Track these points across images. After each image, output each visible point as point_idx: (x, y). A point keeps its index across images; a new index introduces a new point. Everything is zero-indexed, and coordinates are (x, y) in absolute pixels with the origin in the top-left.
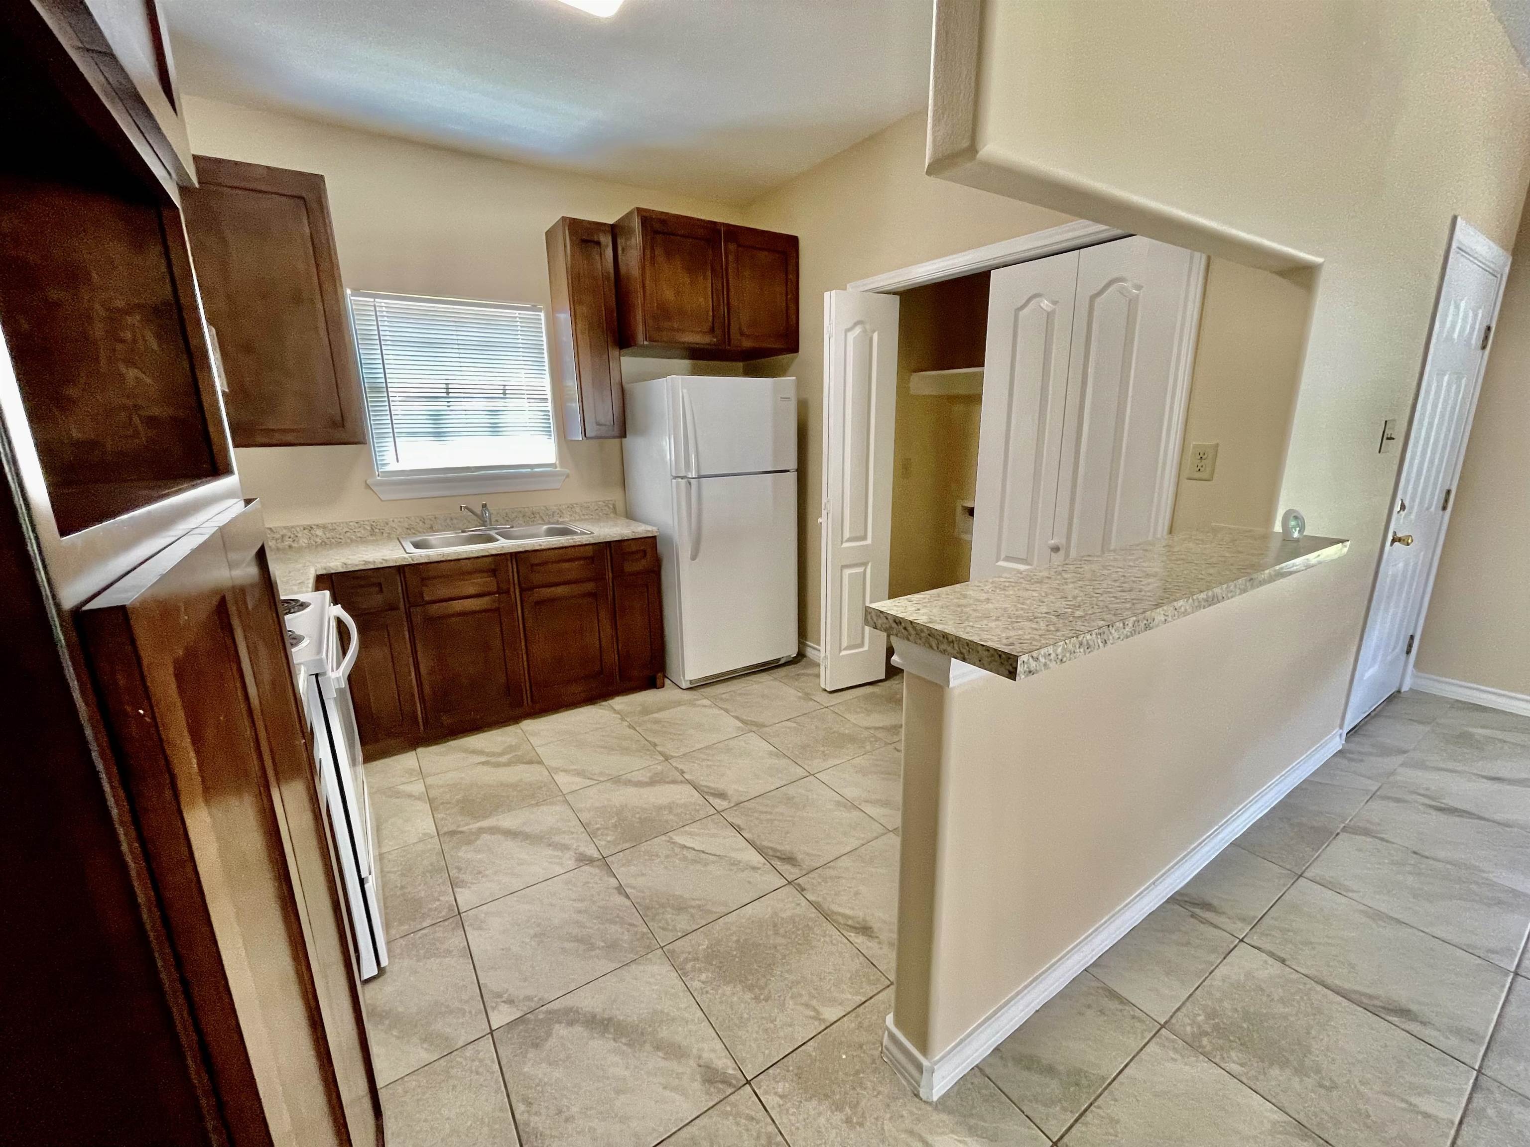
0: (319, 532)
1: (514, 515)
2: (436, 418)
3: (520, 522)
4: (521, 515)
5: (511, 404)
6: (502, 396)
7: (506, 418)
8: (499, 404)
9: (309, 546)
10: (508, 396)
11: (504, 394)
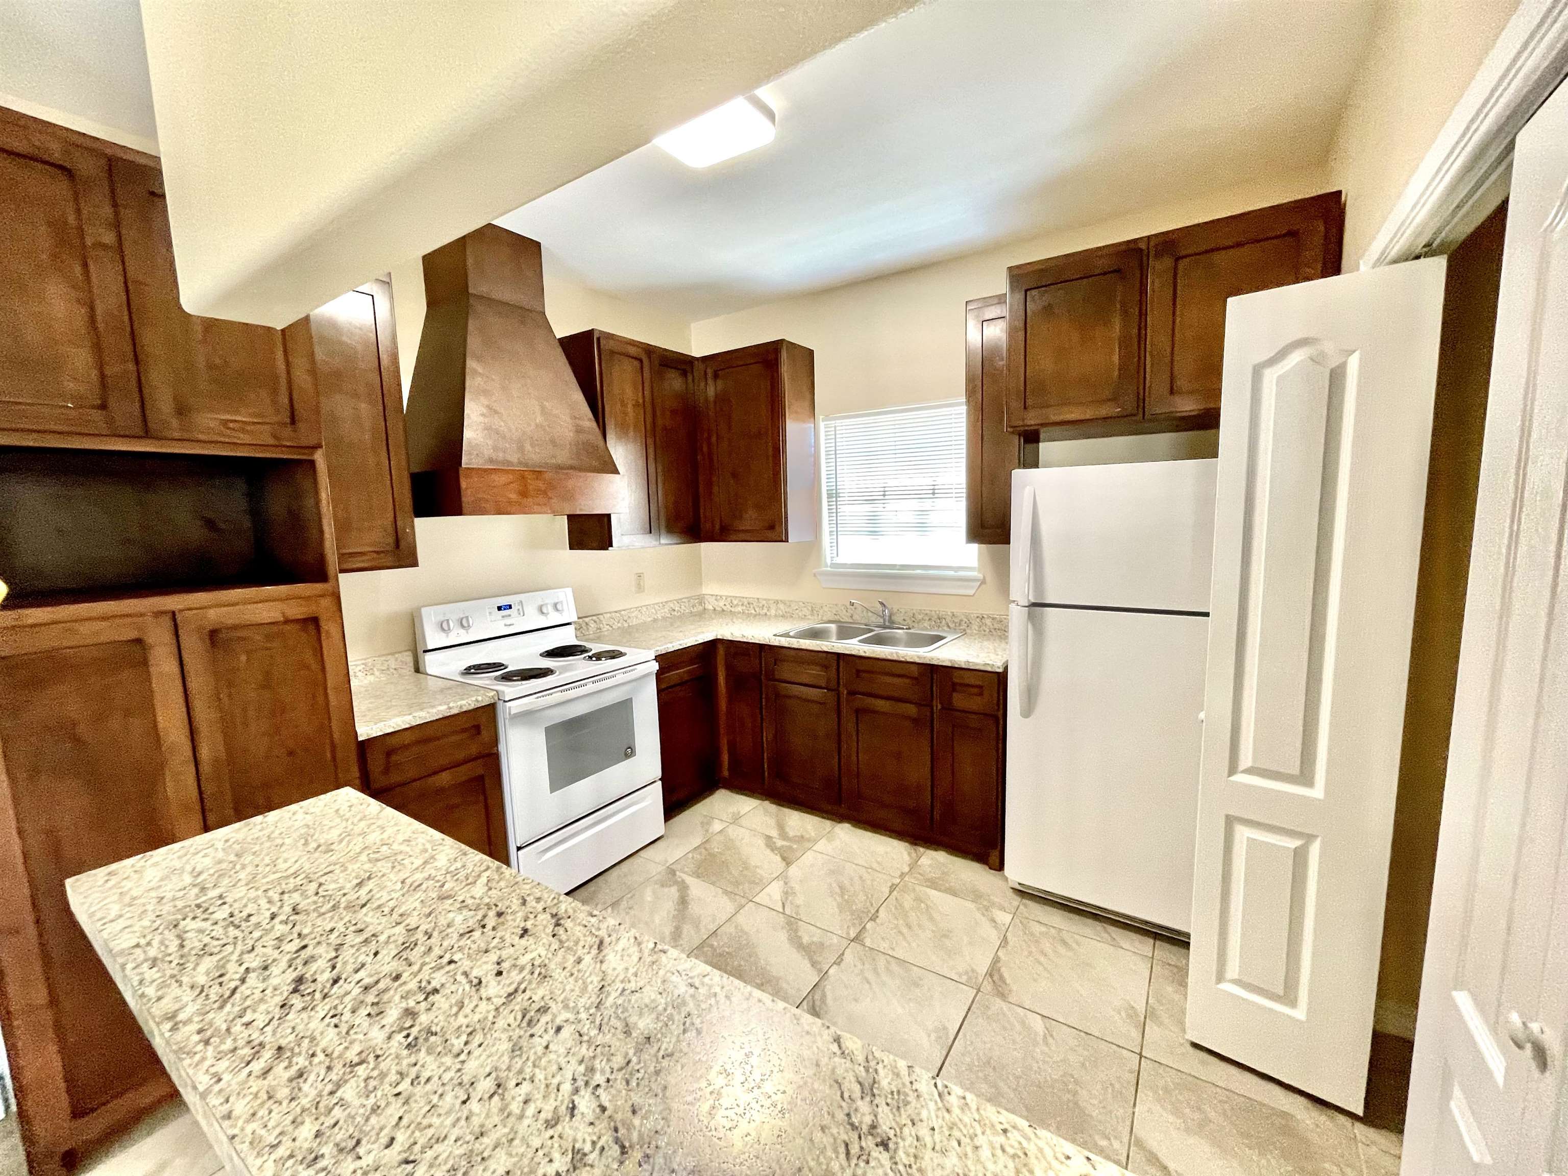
0: (781, 606)
1: (920, 617)
2: (873, 519)
3: (926, 625)
4: (927, 618)
5: (940, 503)
6: (931, 496)
7: (933, 519)
8: (927, 504)
9: (776, 616)
10: (936, 496)
11: (934, 494)
